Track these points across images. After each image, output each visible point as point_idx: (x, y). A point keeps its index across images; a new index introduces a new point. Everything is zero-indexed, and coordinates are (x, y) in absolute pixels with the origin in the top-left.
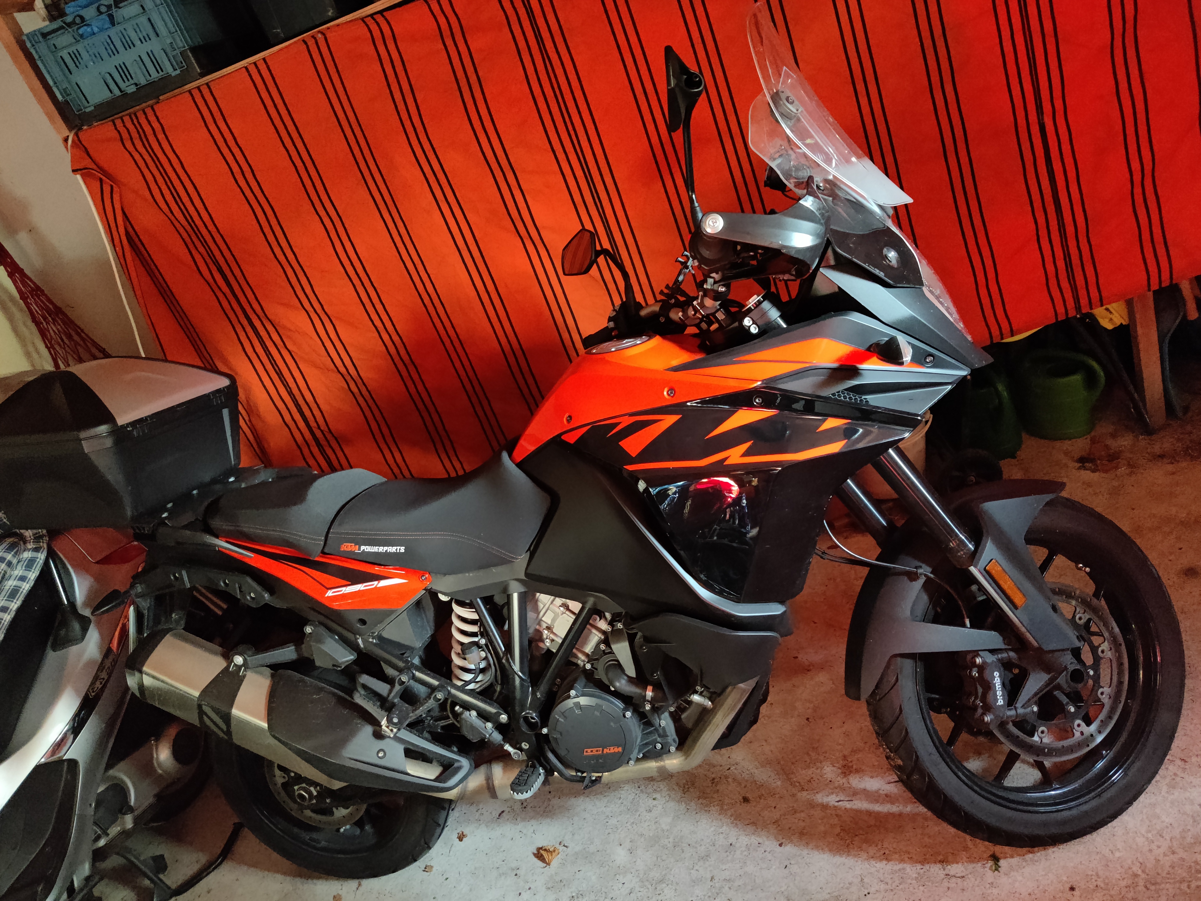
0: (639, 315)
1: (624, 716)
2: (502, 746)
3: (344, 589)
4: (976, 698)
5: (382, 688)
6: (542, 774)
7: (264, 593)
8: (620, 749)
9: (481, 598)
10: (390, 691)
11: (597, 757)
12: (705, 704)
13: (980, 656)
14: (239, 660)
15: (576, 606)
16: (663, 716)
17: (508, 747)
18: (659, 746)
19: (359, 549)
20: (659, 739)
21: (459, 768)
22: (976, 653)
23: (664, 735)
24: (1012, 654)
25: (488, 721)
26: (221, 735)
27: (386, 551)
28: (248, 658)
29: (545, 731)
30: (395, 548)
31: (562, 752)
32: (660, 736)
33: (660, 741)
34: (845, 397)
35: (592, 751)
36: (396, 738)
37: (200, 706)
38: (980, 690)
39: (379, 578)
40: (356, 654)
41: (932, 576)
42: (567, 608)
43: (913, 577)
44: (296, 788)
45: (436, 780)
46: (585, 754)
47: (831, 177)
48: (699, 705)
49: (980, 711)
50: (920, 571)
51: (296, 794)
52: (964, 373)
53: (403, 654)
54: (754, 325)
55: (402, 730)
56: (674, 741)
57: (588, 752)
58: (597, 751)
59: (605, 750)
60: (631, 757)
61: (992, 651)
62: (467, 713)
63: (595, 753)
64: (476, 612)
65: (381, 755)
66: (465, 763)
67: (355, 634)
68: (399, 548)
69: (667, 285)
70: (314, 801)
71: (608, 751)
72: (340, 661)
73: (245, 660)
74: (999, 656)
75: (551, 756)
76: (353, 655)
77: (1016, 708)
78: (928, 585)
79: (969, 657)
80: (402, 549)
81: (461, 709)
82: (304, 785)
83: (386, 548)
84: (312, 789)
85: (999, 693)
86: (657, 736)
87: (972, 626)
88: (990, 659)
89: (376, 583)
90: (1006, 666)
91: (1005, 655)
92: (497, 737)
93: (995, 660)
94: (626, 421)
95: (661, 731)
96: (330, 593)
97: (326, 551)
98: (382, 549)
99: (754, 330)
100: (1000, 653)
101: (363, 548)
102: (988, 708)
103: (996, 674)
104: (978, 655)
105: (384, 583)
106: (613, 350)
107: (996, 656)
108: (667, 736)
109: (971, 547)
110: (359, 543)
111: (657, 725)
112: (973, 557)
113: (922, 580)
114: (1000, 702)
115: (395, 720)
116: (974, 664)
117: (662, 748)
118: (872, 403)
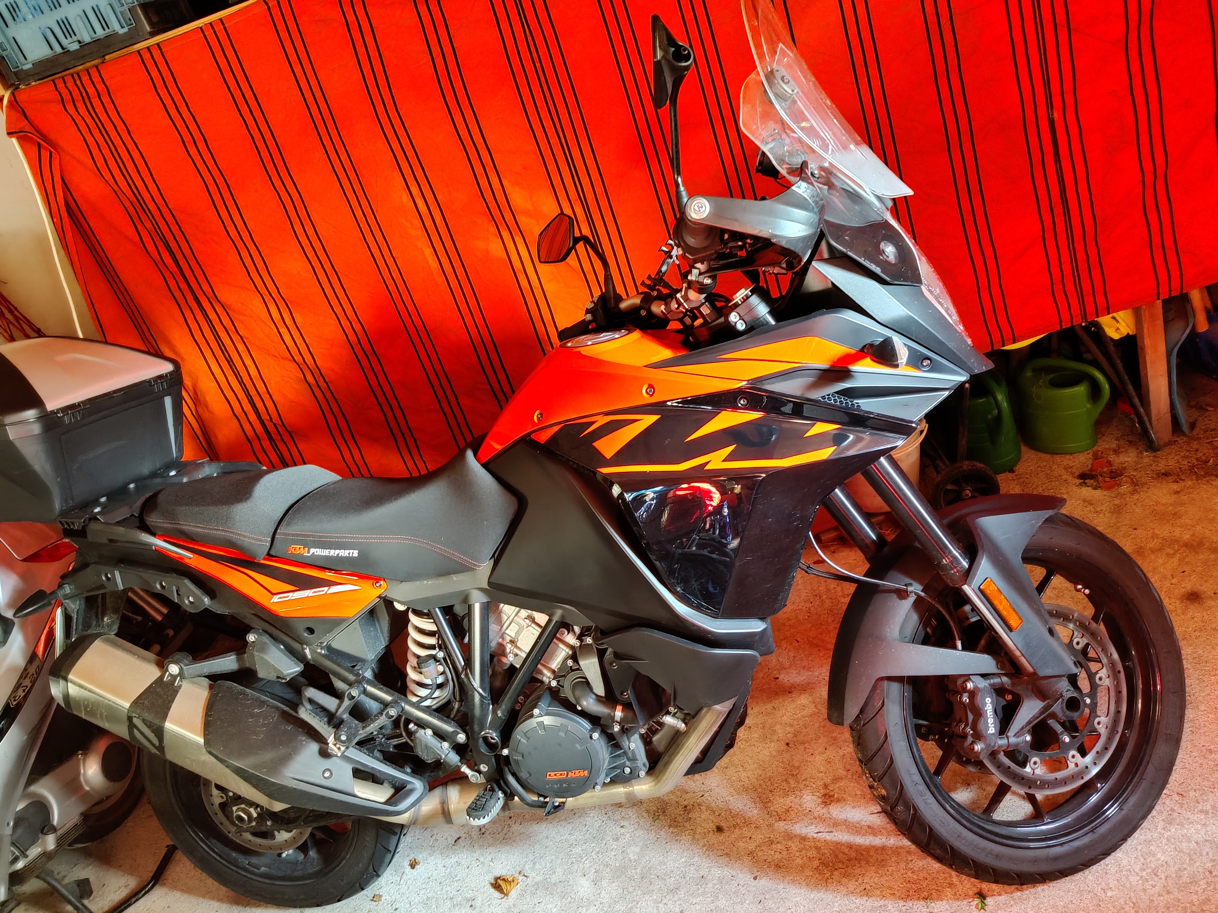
0: (619, 309)
1: (591, 738)
2: (459, 768)
3: (291, 594)
4: (966, 725)
5: (329, 702)
6: (501, 799)
7: (203, 597)
8: (586, 773)
9: (439, 608)
10: (339, 707)
11: (561, 782)
12: (678, 726)
13: (970, 679)
14: (174, 669)
15: (542, 618)
16: (632, 739)
17: (465, 769)
18: (627, 770)
19: (308, 552)
20: (628, 763)
21: (412, 791)
22: (967, 677)
23: (633, 759)
24: (1005, 679)
25: (444, 740)
26: (154, 751)
27: (338, 554)
28: (184, 668)
29: (505, 752)
30: (348, 551)
31: (523, 775)
32: (629, 759)
33: (629, 765)
34: (835, 401)
35: (555, 775)
36: (345, 758)
37: (130, 719)
38: (971, 717)
39: (330, 583)
40: (302, 666)
41: (923, 594)
42: (533, 620)
43: (902, 594)
44: (234, 809)
45: (387, 803)
46: (548, 777)
47: (826, 165)
48: (672, 727)
49: (970, 739)
50: (910, 589)
51: (235, 815)
52: (963, 379)
53: (354, 666)
54: (741, 321)
55: (351, 749)
56: (644, 765)
57: (552, 776)
58: (561, 775)
59: (570, 773)
60: (597, 781)
61: (984, 676)
62: (422, 732)
63: (558, 777)
64: (435, 622)
65: (327, 774)
66: (418, 785)
67: (302, 644)
68: (351, 551)
69: (649, 275)
70: (254, 824)
71: (573, 775)
72: (285, 673)
73: (181, 669)
74: (992, 681)
75: (511, 780)
76: (299, 666)
77: (1008, 737)
78: (918, 604)
79: (960, 681)
80: (356, 553)
81: (416, 727)
82: (243, 806)
83: (337, 552)
84: (252, 810)
85: (991, 721)
86: (626, 759)
87: (964, 648)
88: (982, 684)
89: (326, 589)
90: (999, 691)
91: (997, 680)
92: (454, 758)
93: (987, 685)
94: (602, 421)
95: (630, 755)
96: (275, 599)
97: (273, 553)
98: (333, 553)
99: (741, 326)
100: (992, 678)
101: (312, 550)
102: (978, 736)
103: (988, 700)
104: (969, 679)
105: (334, 589)
106: (589, 343)
107: (988, 681)
108: (637, 760)
109: (965, 564)
110: (308, 545)
111: (627, 749)
112: (967, 574)
113: (912, 599)
114: (992, 730)
115: (343, 738)
116: (965, 690)
117: (631, 773)
118: (864, 408)
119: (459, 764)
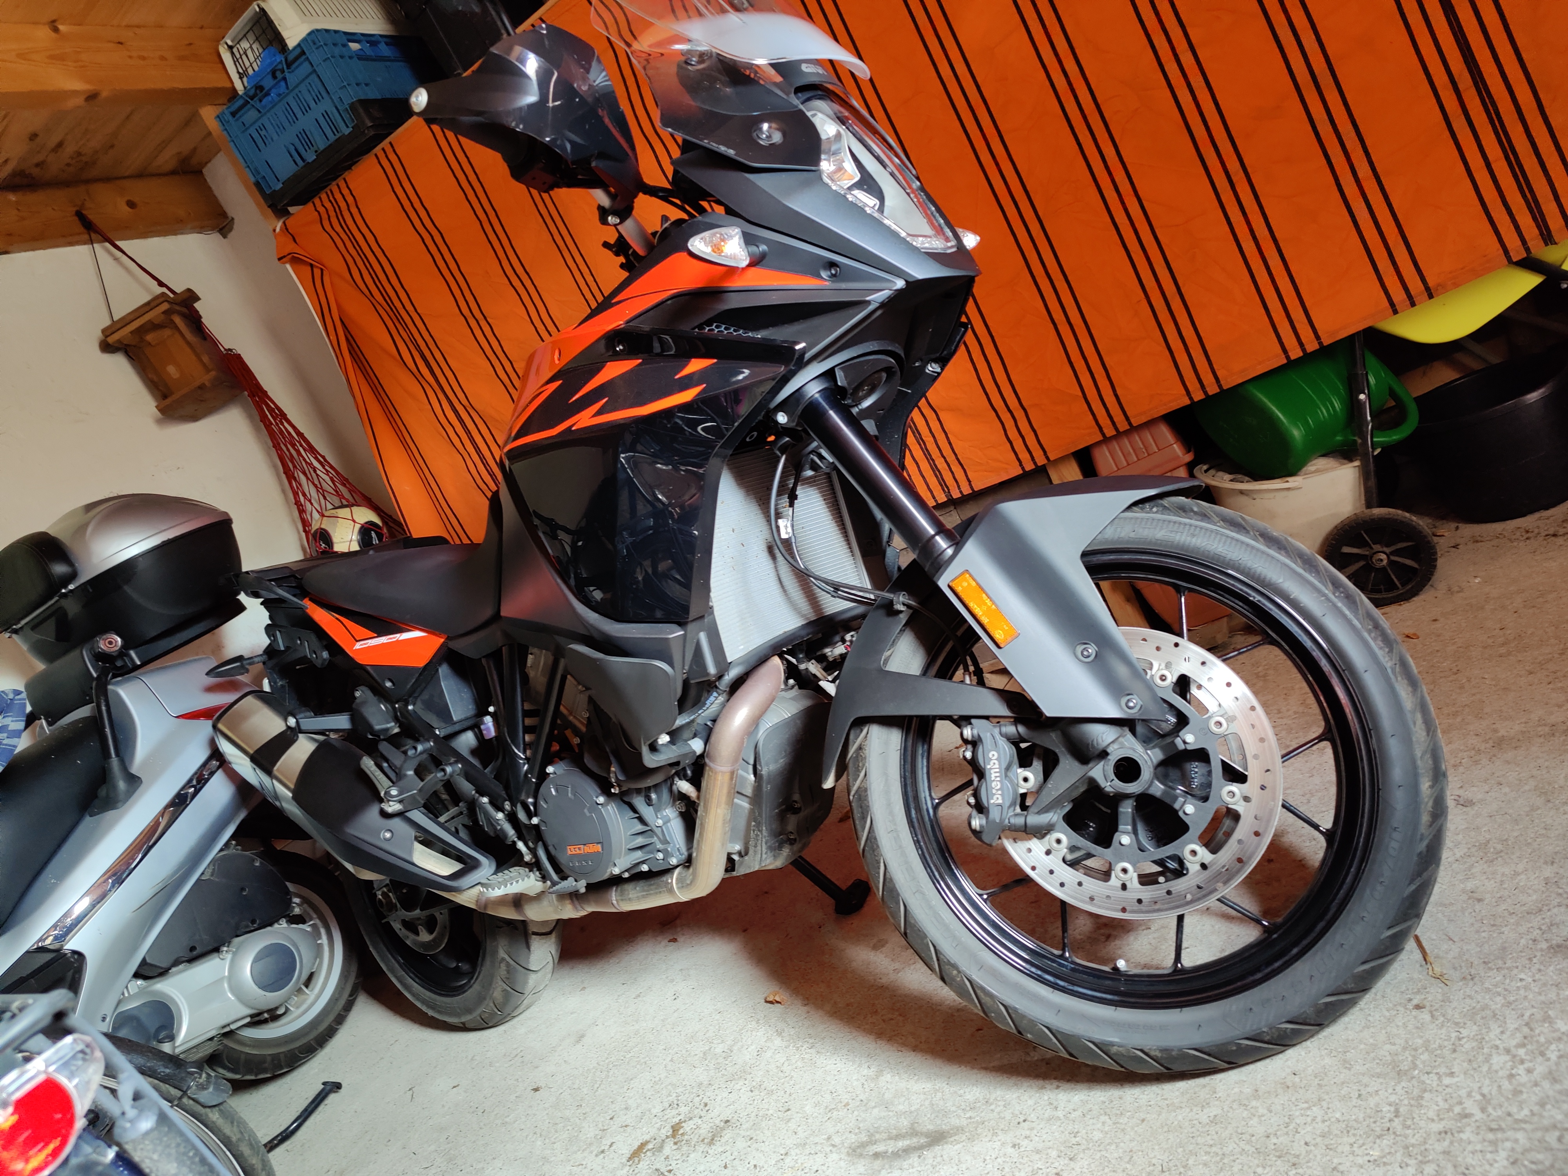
1: (596, 802)
2: (515, 843)
3: (369, 641)
8: (599, 847)
12: (691, 794)
14: (292, 721)
16: (661, 814)
17: (520, 845)
18: (660, 856)
20: (659, 846)
21: (478, 868)
22: (967, 721)
23: (664, 841)
24: (1021, 727)
25: (500, 810)
28: (300, 720)
29: (535, 821)
31: (550, 850)
32: (660, 841)
33: (661, 849)
34: (719, 332)
35: (575, 850)
36: (406, 819)
39: (401, 630)
40: (396, 725)
41: (913, 604)
43: (893, 609)
45: (451, 878)
46: (569, 852)
56: (679, 851)
57: (572, 850)
58: (579, 849)
59: (586, 847)
60: (617, 862)
63: (578, 852)
65: (387, 836)
66: (485, 862)
71: (589, 850)
73: (297, 722)
76: (390, 724)
81: (477, 795)
85: (996, 785)
86: (655, 840)
89: (398, 635)
91: (1011, 727)
92: (511, 832)
93: (996, 734)
95: (660, 835)
96: (358, 646)
103: (993, 755)
105: (405, 636)
108: (668, 842)
111: (655, 825)
113: (905, 614)
114: (997, 799)
117: (663, 859)
119: (516, 839)
